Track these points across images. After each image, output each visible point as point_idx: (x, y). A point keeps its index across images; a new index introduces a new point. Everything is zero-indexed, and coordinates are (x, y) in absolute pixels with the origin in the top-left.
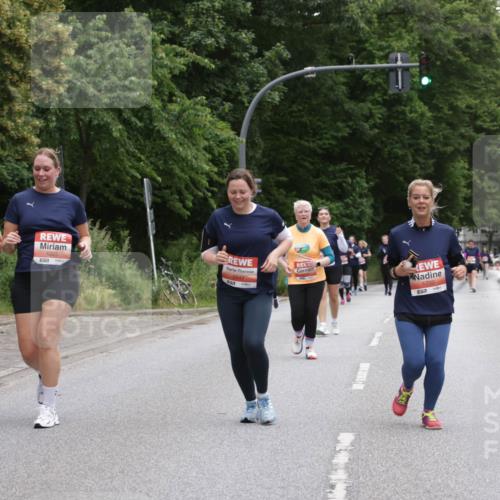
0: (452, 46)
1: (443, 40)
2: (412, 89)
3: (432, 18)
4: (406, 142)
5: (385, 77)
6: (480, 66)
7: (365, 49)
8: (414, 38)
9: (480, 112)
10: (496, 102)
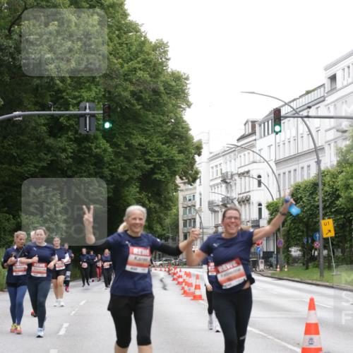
0: (130, 97)
1: (122, 93)
2: (97, 129)
3: (114, 76)
4: (92, 171)
5: (76, 119)
6: (150, 113)
7: (63, 98)
8: (100, 90)
9: (149, 149)
10: (161, 141)
